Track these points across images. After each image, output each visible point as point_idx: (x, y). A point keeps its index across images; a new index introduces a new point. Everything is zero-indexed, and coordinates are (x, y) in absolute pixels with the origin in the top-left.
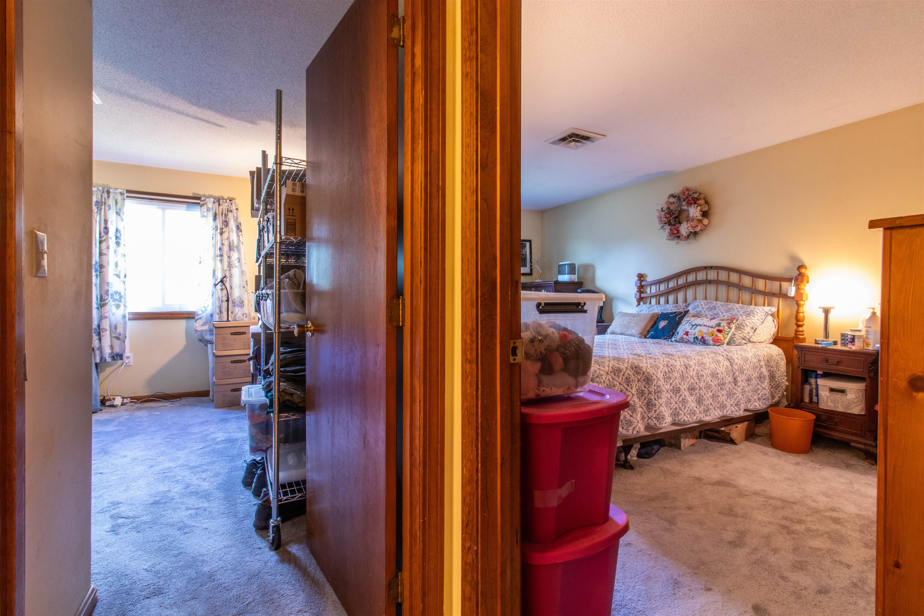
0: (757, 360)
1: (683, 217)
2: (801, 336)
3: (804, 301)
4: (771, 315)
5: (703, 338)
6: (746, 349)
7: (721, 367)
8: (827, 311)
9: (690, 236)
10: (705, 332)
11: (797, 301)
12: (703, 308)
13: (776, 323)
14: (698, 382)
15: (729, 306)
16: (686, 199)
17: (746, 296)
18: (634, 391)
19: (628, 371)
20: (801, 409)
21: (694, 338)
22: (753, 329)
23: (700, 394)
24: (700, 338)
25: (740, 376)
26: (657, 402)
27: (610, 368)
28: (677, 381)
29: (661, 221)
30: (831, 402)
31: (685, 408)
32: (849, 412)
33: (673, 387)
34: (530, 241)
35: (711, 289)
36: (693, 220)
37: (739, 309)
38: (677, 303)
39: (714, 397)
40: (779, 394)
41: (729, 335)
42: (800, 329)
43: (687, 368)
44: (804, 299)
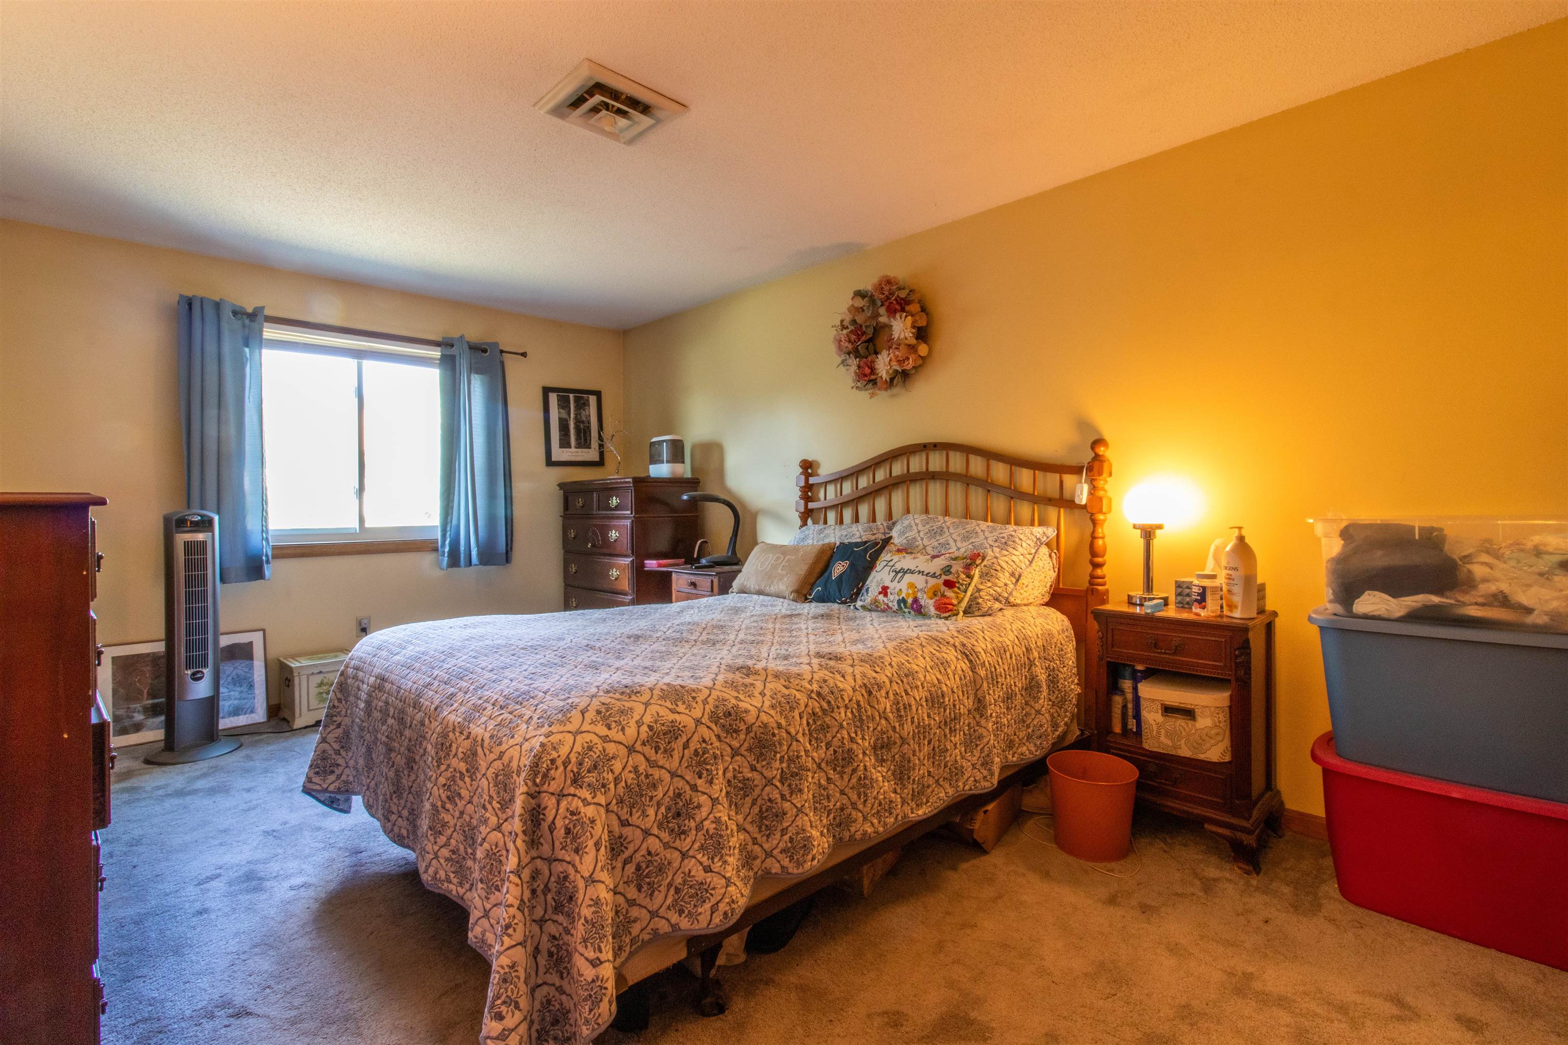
0: (1024, 650)
1: (883, 338)
2: (1100, 588)
3: (1105, 514)
4: (1046, 544)
5: (916, 600)
6: (1001, 625)
7: (951, 676)
8: (1148, 533)
9: (895, 381)
10: (919, 586)
11: (1092, 514)
12: (919, 532)
13: (1054, 561)
14: (897, 725)
15: (969, 527)
16: (886, 301)
17: (999, 505)
18: (719, 788)
19: (703, 730)
20: (1107, 750)
21: (899, 602)
22: (1014, 577)
23: (903, 756)
24: (910, 601)
25: (991, 692)
26: (787, 805)
27: (644, 728)
28: (845, 732)
29: (840, 348)
30: (1167, 736)
31: (865, 801)
32: (1202, 757)
33: (835, 752)
34: (598, 394)
35: (936, 489)
36: (899, 345)
37: (987, 534)
38: (874, 521)
39: (937, 753)
40: (1066, 716)
41: (969, 593)
42: (1099, 572)
43: (870, 693)
44: (1104, 510)
